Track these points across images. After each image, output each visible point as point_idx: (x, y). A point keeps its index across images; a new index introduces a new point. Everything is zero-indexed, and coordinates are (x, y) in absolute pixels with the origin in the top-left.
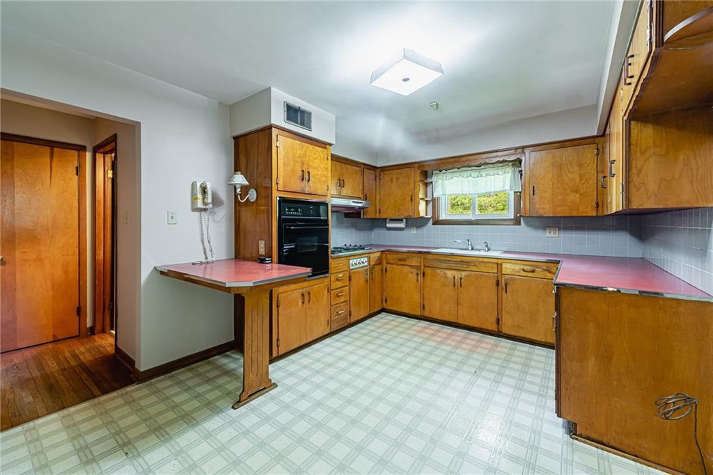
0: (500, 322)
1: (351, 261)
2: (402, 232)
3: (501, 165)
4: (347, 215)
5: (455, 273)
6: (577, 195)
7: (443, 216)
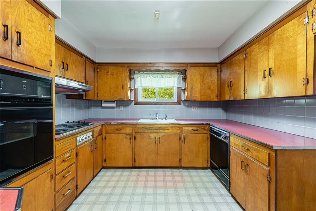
0: (181, 160)
1: (78, 138)
2: (114, 109)
3: (173, 72)
4: (68, 97)
5: (155, 135)
6: (210, 91)
7: (140, 99)
